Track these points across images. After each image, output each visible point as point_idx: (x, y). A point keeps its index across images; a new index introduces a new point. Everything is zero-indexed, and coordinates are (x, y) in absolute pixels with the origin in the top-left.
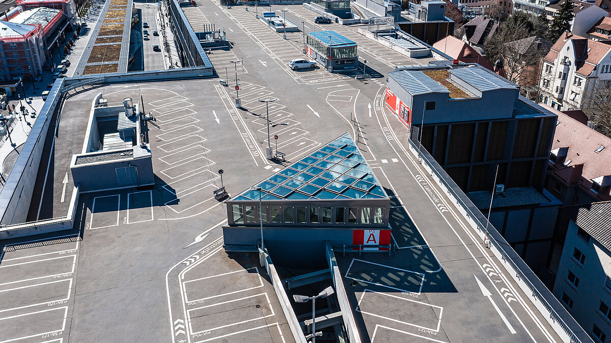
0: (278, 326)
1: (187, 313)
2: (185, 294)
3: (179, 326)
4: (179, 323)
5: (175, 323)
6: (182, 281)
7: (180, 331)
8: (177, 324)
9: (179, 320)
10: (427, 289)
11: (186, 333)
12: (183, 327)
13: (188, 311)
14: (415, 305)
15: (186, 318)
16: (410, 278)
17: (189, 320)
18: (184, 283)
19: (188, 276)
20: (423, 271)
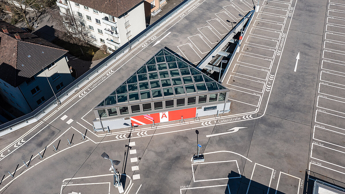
0: (233, 71)
1: (263, 92)
2: (259, 101)
3: (268, 89)
4: (268, 90)
5: (269, 91)
6: (258, 108)
7: (269, 87)
8: (269, 90)
9: (268, 91)
11: (267, 85)
12: (267, 88)
13: (262, 93)
15: (264, 90)
17: (263, 89)
18: (258, 106)
19: (254, 109)
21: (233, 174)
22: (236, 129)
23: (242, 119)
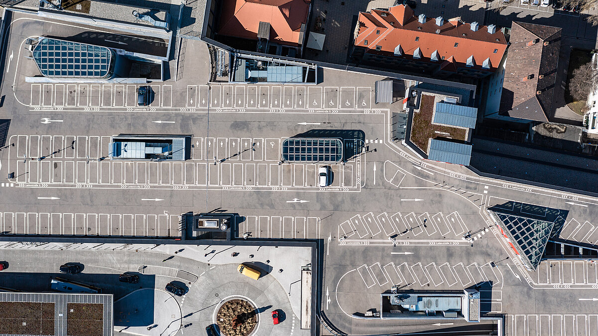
2: (544, 284)
5: (555, 287)
7: (558, 286)
10: (565, 218)
13: (551, 284)
14: (570, 224)
16: (559, 220)
17: (555, 284)
18: (539, 284)
19: (537, 282)
20: (558, 215)
21: (491, 282)
22: (518, 277)
23: (526, 278)
